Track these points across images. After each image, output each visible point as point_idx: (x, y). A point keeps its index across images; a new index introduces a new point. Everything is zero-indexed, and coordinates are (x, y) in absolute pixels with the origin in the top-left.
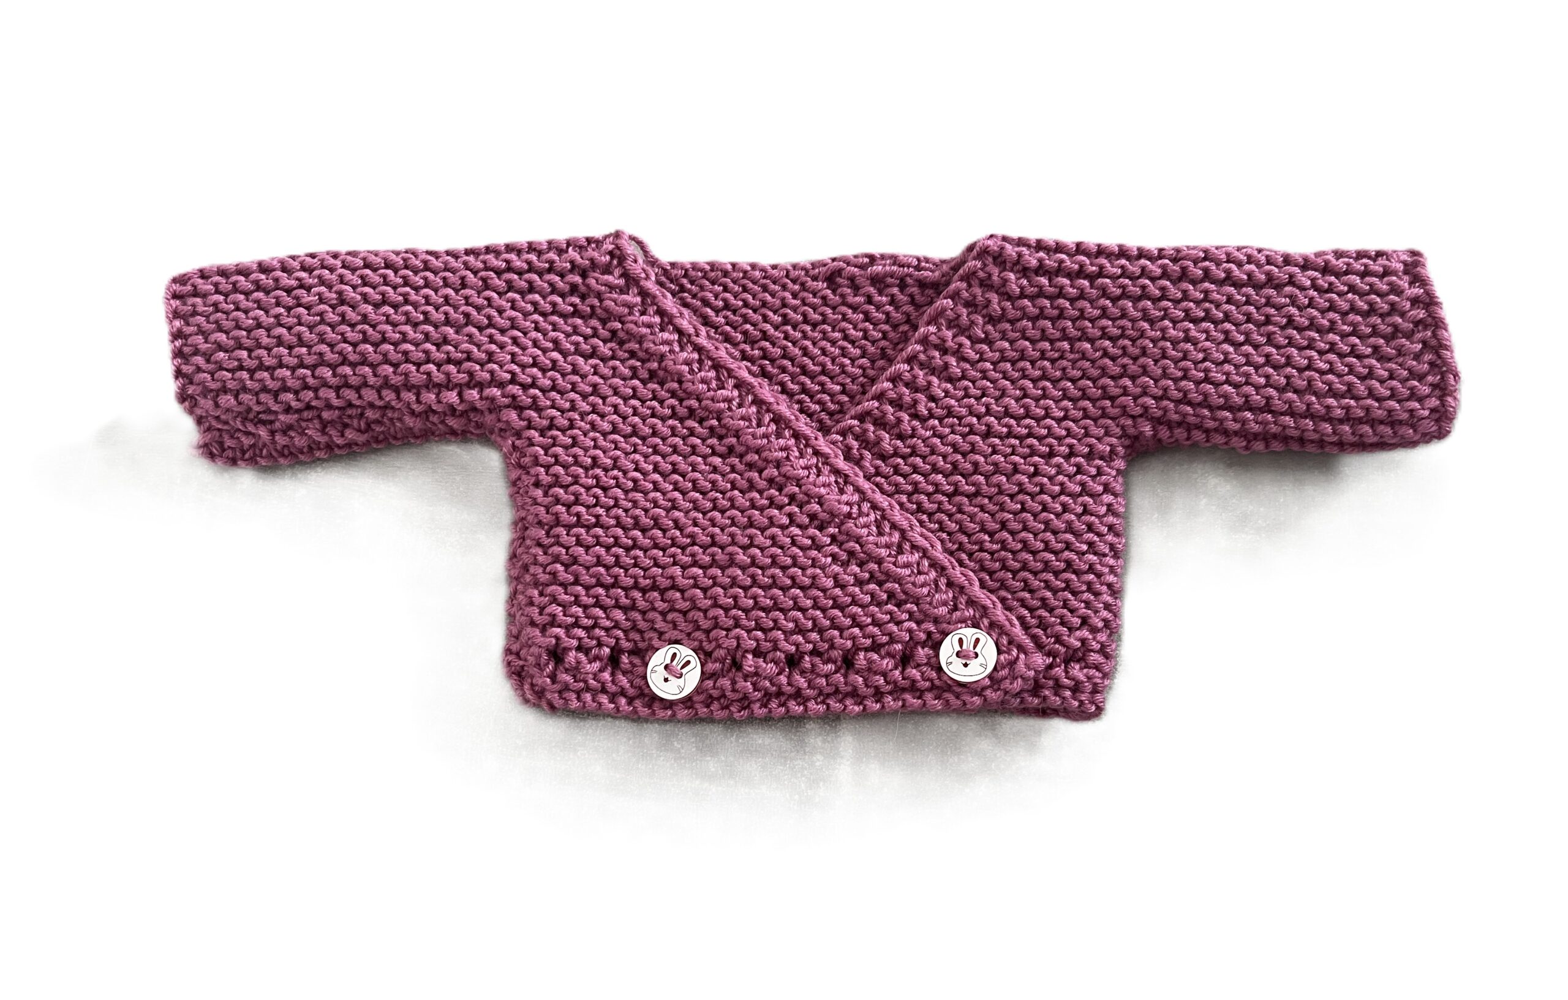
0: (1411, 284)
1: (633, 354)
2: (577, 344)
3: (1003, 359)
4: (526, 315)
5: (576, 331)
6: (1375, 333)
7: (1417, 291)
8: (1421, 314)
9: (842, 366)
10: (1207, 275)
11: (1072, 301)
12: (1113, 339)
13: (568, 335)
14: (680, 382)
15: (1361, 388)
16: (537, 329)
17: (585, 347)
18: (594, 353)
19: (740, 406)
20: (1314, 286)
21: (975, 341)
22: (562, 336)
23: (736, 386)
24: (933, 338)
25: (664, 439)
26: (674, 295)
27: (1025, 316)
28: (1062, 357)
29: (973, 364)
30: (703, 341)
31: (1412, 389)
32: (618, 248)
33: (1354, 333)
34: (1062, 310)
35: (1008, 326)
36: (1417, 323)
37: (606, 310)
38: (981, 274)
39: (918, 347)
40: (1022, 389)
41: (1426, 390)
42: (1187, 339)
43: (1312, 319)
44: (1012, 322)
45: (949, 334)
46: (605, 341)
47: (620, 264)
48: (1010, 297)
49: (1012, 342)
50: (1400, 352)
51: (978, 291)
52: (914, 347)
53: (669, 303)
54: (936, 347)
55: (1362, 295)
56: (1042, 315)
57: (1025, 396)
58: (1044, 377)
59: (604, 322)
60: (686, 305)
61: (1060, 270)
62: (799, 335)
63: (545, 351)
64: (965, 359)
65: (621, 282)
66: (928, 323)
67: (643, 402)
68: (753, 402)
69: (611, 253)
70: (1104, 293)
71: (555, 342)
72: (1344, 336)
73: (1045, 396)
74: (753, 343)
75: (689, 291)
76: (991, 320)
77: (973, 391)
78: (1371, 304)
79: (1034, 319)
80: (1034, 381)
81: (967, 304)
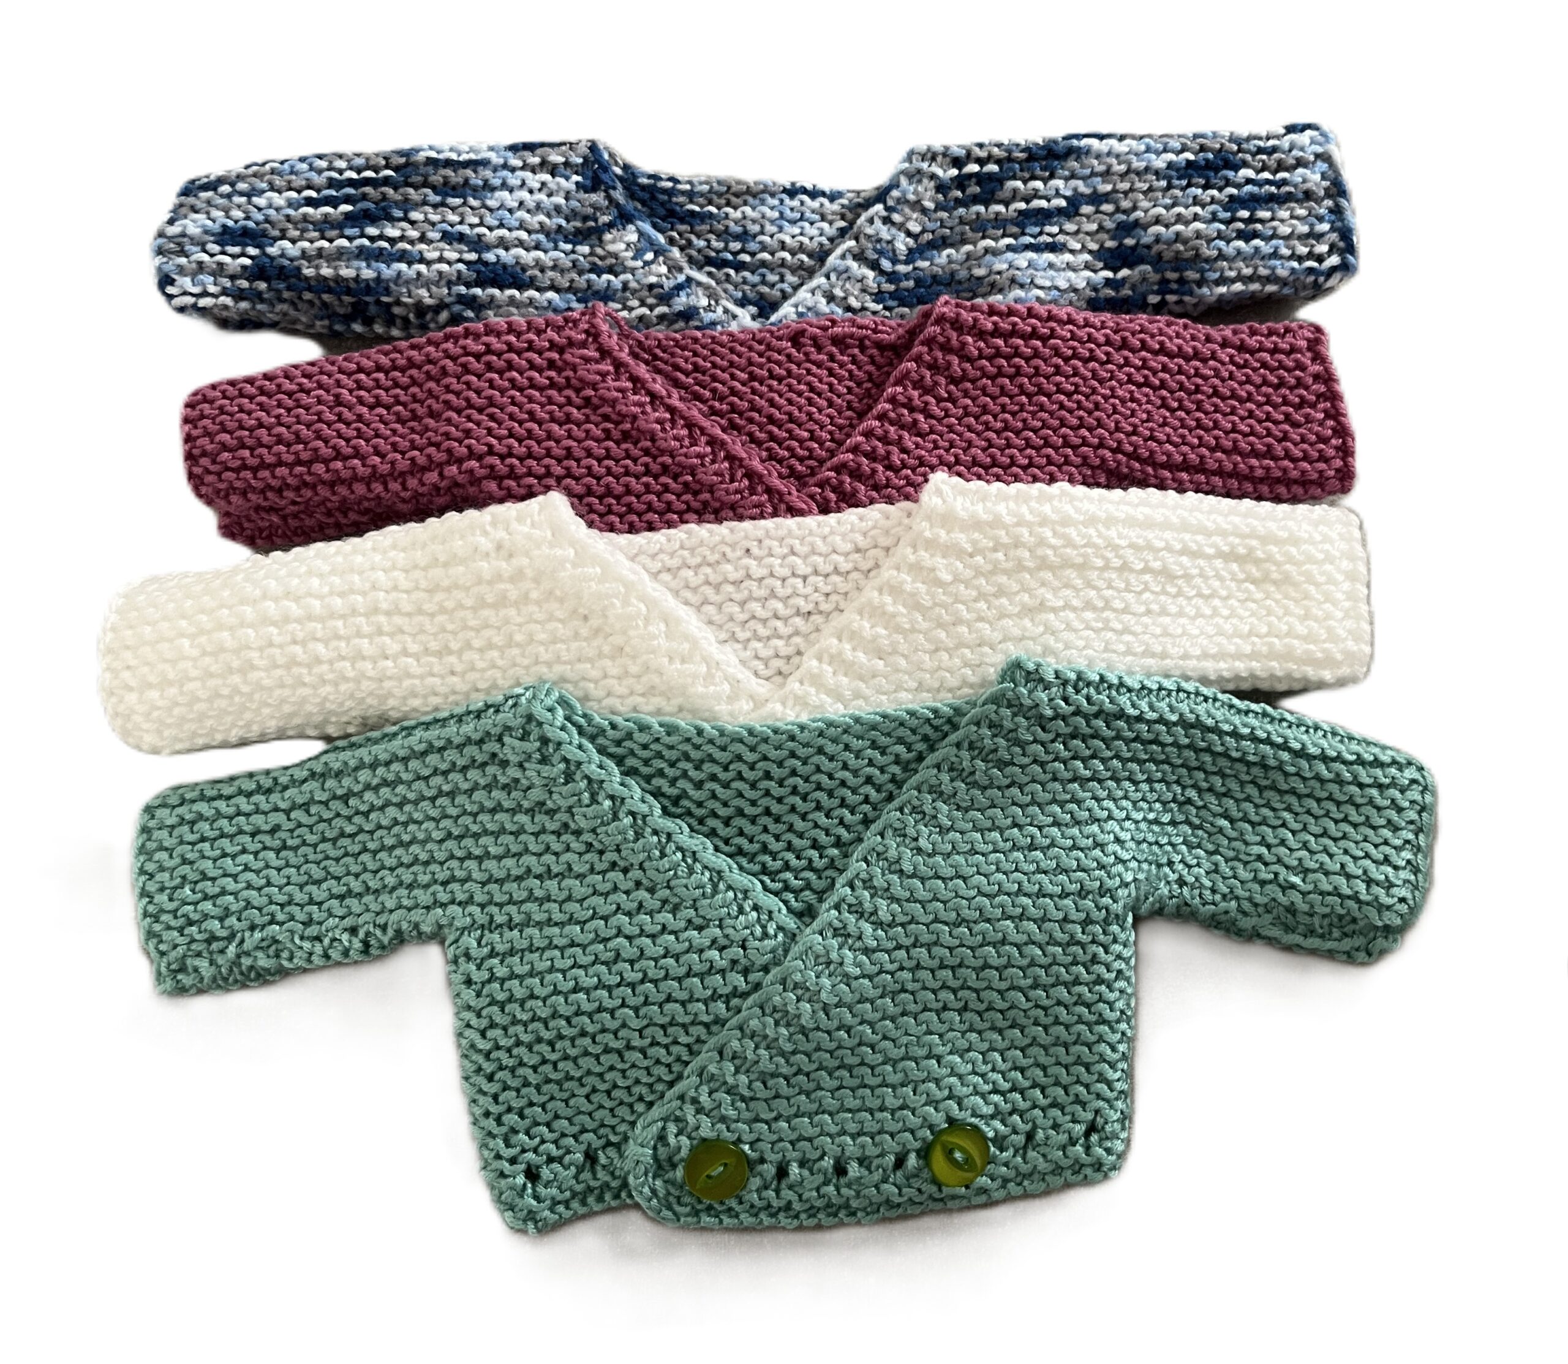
0: (1313, 360)
1: (606, 418)
2: (551, 413)
3: (967, 414)
4: (502, 392)
5: (551, 402)
6: (1286, 402)
7: (1317, 368)
8: (1323, 389)
9: (810, 414)
10: (1144, 346)
11: (1028, 360)
12: (1069, 395)
13: (543, 406)
14: (653, 440)
15: (1279, 450)
16: (513, 403)
17: (558, 414)
18: (568, 419)
19: (713, 462)
20: (1232, 362)
21: (939, 400)
22: (537, 407)
23: (708, 443)
24: (900, 398)
25: (638, 497)
26: (647, 363)
27: (985, 375)
28: (1022, 410)
29: (939, 420)
30: (675, 402)
31: (1320, 451)
32: (593, 326)
33: (1268, 403)
34: (1018, 368)
35: (969, 385)
36: (1319, 396)
37: (581, 380)
38: (941, 339)
39: (888, 406)
40: (988, 440)
41: (1331, 452)
42: (1132, 400)
43: (1233, 390)
44: (973, 381)
45: (915, 394)
46: (579, 408)
47: (595, 340)
48: (970, 360)
49: (974, 399)
50: (1308, 419)
51: (940, 355)
52: (883, 406)
53: (642, 370)
54: (904, 406)
55: (1272, 370)
56: (1000, 373)
57: (991, 446)
58: (1006, 428)
59: (578, 391)
60: (658, 371)
61: (1014, 332)
62: (764, 389)
63: (521, 423)
64: (933, 417)
65: (597, 355)
66: (895, 384)
67: (617, 461)
68: (726, 458)
69: (586, 332)
70: (1057, 353)
71: (531, 413)
72: (1259, 405)
73: (1009, 446)
74: (721, 399)
75: (661, 359)
76: (953, 380)
77: (941, 443)
78: (1280, 378)
79: (993, 378)
80: (998, 432)
81: (930, 367)
